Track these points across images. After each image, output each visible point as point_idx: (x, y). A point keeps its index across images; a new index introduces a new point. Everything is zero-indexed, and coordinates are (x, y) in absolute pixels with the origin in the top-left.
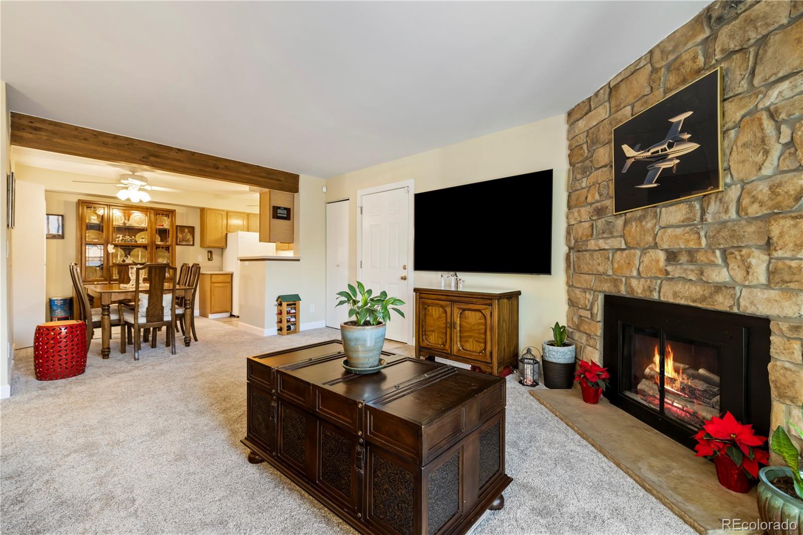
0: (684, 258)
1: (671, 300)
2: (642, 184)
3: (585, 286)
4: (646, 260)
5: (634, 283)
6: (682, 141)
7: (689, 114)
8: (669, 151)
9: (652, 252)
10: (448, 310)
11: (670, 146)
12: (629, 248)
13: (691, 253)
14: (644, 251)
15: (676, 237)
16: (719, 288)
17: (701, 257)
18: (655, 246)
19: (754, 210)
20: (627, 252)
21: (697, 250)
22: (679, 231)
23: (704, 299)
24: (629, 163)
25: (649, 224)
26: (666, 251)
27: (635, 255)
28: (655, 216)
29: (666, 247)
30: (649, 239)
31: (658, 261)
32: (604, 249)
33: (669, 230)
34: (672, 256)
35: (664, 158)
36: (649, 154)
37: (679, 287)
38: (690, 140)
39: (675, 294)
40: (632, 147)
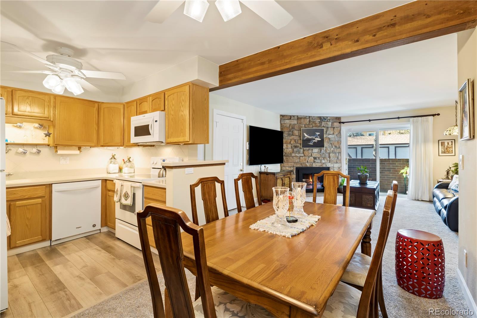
0: (317, 159)
1: (315, 166)
2: (309, 143)
3: (290, 166)
4: (310, 159)
5: (307, 164)
6: (318, 138)
7: (319, 133)
8: (315, 138)
9: (311, 157)
10: (283, 179)
11: (316, 138)
12: (305, 156)
13: (319, 158)
14: (309, 157)
15: (316, 155)
16: (324, 163)
17: (320, 158)
18: (311, 156)
19: (328, 152)
20: (304, 157)
21: (320, 157)
22: (316, 154)
23: (321, 165)
24: (305, 138)
25: (310, 151)
26: (314, 157)
27: (307, 158)
28: (312, 150)
29: (314, 156)
30: (310, 155)
31: (312, 159)
32: (297, 156)
33: (315, 153)
34: (315, 158)
35: (314, 139)
36: (311, 137)
37: (317, 164)
38: (319, 138)
39: (316, 165)
40: (307, 135)
